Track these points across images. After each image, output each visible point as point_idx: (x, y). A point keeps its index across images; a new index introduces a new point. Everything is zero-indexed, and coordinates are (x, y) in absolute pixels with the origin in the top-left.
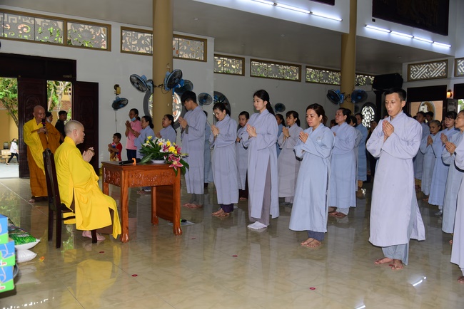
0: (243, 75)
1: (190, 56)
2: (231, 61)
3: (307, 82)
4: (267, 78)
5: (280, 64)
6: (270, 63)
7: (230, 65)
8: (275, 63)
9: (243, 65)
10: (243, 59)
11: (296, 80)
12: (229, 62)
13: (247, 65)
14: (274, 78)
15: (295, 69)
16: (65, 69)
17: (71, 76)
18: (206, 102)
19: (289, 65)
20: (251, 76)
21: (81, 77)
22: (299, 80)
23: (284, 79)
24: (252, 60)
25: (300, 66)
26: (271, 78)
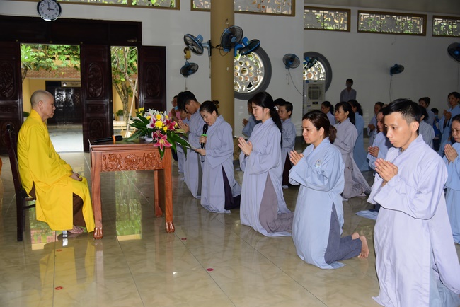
0: (349, 30)
1: (275, 11)
2: (333, 14)
3: (434, 35)
4: (380, 33)
5: (398, 15)
6: (384, 14)
7: (333, 19)
8: (391, 14)
9: (349, 19)
10: (349, 11)
11: (420, 35)
12: (330, 16)
13: (354, 18)
14: (389, 33)
15: (418, 21)
16: (129, 32)
17: (136, 41)
18: (292, 65)
19: (410, 15)
20: (359, 31)
21: (148, 40)
22: (424, 34)
23: (402, 34)
24: (360, 12)
25: (425, 17)
26: (386, 33)
